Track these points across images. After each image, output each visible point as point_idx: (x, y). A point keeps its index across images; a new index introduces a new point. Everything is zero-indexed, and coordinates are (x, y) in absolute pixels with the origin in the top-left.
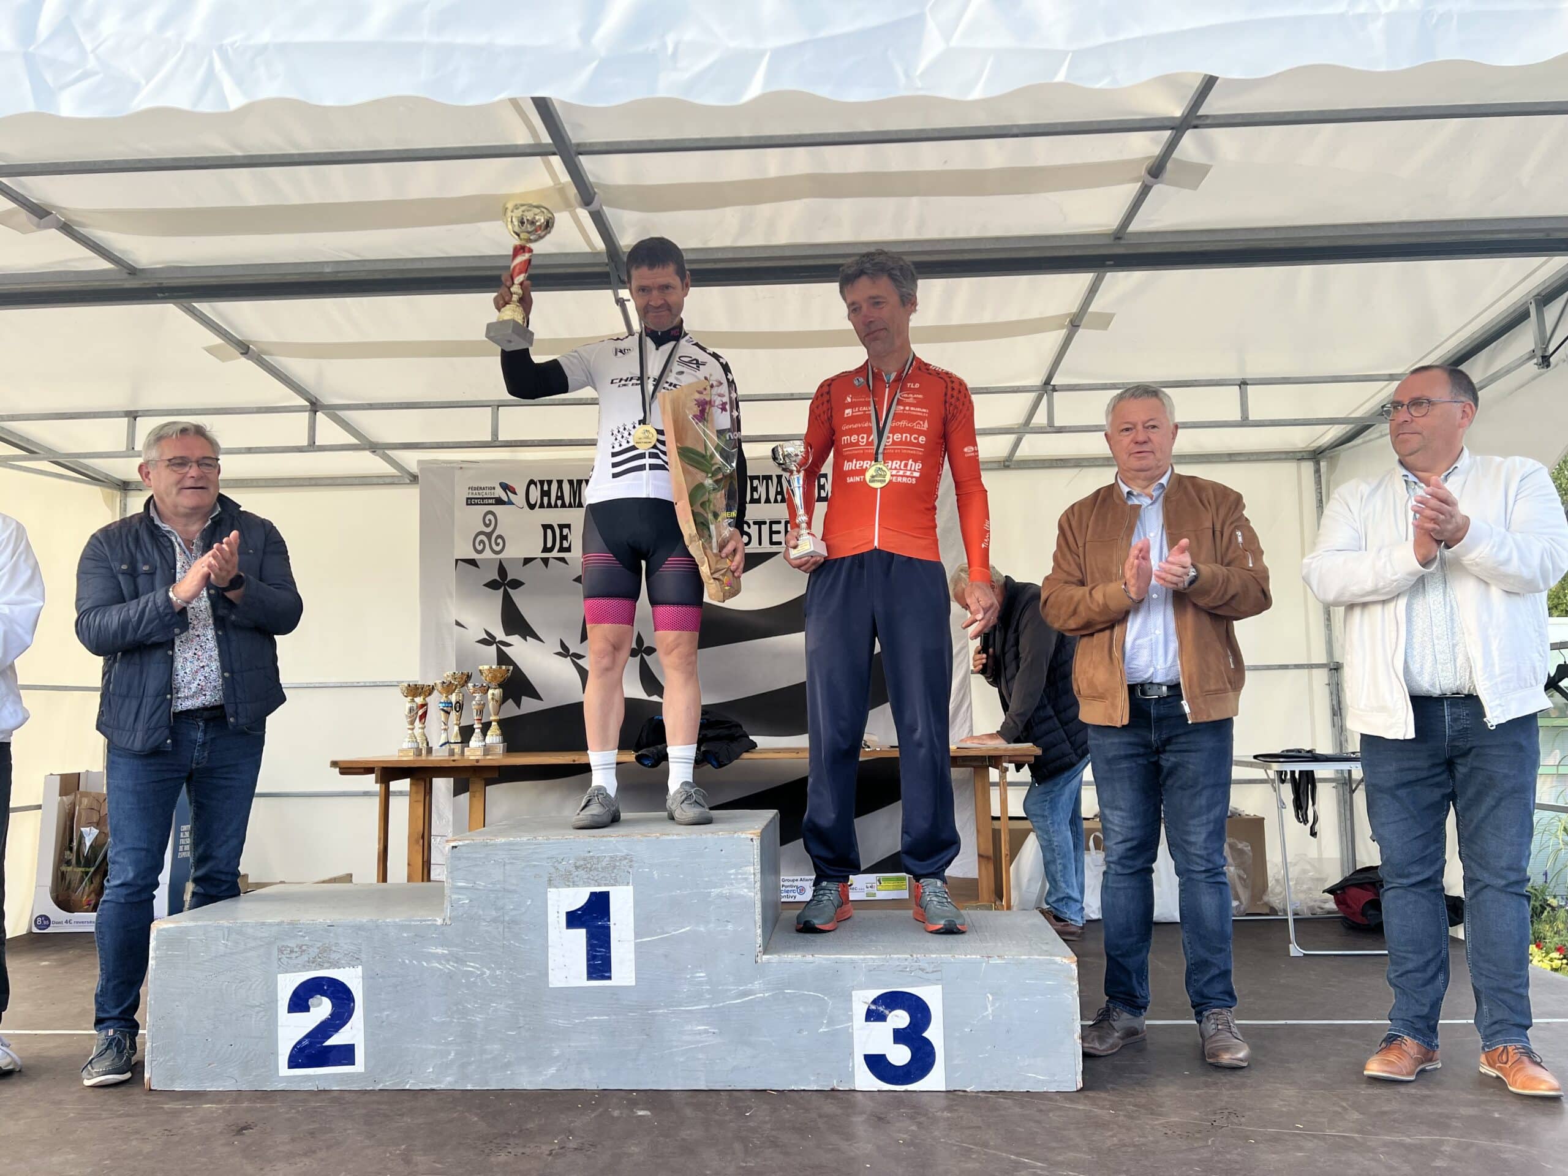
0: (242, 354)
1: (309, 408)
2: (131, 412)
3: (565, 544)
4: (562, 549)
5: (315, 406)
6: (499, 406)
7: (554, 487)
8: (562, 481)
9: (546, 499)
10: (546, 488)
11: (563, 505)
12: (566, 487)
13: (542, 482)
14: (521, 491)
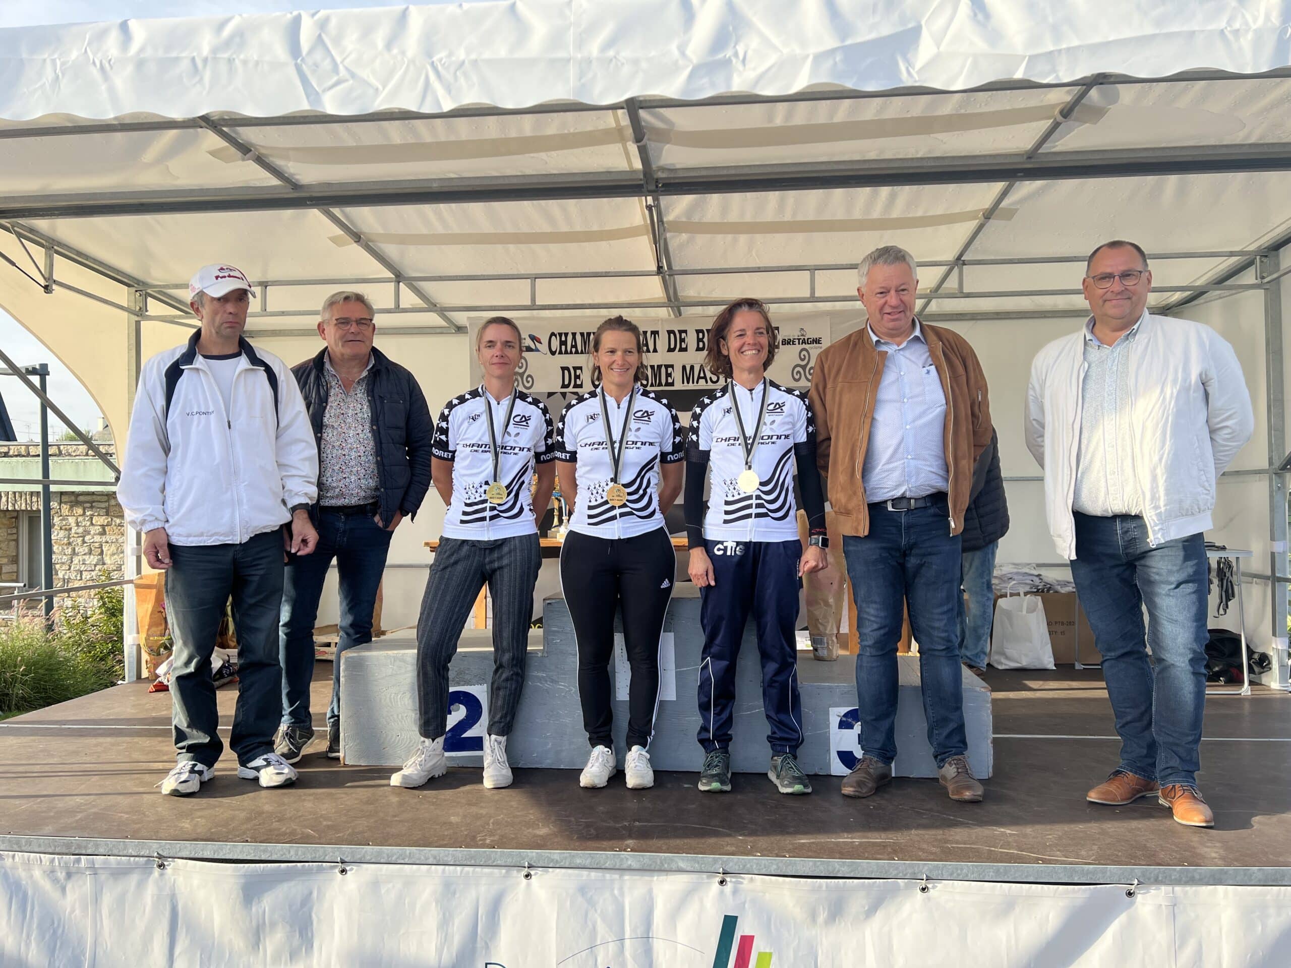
0: (355, 242)
1: (394, 279)
2: (263, 282)
3: (579, 382)
4: (576, 386)
5: (399, 277)
6: (536, 278)
7: (570, 337)
8: (575, 333)
9: (563, 347)
10: (563, 339)
11: (577, 352)
12: (578, 338)
13: (560, 335)
14: (545, 341)
